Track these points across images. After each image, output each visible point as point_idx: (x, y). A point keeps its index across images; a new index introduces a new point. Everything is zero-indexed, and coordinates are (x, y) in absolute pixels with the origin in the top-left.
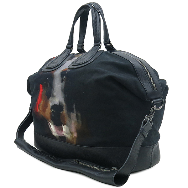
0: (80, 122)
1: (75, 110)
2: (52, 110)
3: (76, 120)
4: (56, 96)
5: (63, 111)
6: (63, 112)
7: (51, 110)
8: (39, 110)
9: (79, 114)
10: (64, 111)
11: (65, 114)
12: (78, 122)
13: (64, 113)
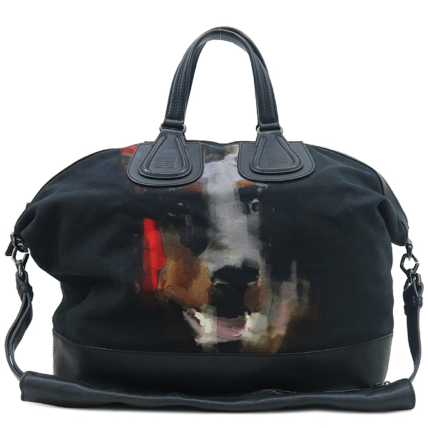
0: (306, 299)
1: (294, 275)
2: (218, 282)
3: (295, 296)
4: (231, 246)
5: (257, 279)
6: (256, 283)
7: (213, 280)
8: (163, 285)
9: (306, 284)
10: (260, 280)
11: (262, 286)
12: (300, 300)
13: (259, 284)
